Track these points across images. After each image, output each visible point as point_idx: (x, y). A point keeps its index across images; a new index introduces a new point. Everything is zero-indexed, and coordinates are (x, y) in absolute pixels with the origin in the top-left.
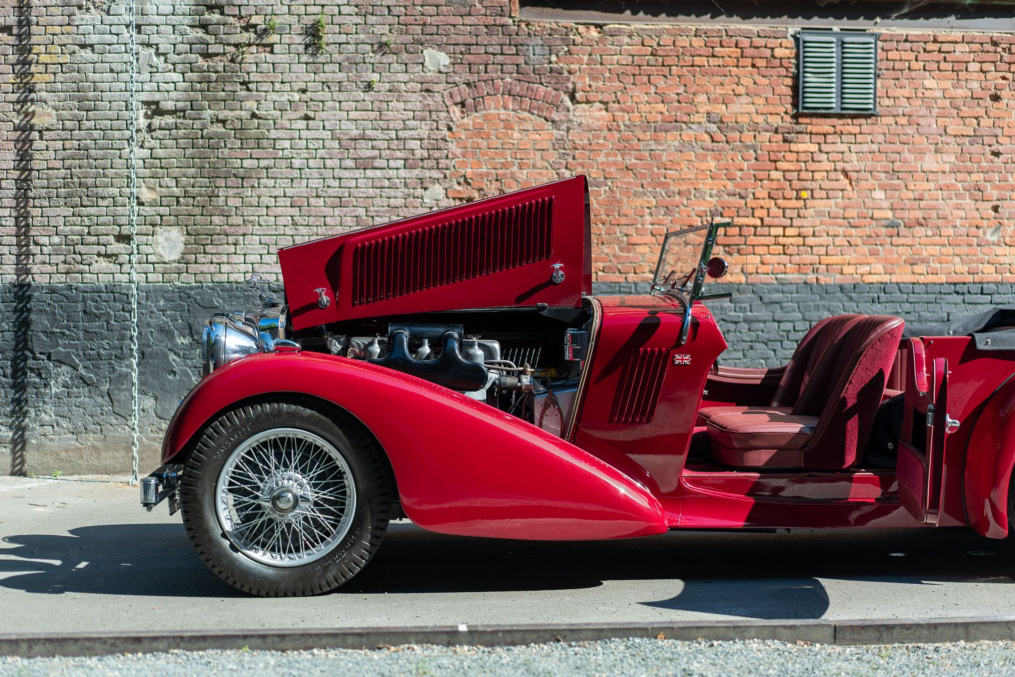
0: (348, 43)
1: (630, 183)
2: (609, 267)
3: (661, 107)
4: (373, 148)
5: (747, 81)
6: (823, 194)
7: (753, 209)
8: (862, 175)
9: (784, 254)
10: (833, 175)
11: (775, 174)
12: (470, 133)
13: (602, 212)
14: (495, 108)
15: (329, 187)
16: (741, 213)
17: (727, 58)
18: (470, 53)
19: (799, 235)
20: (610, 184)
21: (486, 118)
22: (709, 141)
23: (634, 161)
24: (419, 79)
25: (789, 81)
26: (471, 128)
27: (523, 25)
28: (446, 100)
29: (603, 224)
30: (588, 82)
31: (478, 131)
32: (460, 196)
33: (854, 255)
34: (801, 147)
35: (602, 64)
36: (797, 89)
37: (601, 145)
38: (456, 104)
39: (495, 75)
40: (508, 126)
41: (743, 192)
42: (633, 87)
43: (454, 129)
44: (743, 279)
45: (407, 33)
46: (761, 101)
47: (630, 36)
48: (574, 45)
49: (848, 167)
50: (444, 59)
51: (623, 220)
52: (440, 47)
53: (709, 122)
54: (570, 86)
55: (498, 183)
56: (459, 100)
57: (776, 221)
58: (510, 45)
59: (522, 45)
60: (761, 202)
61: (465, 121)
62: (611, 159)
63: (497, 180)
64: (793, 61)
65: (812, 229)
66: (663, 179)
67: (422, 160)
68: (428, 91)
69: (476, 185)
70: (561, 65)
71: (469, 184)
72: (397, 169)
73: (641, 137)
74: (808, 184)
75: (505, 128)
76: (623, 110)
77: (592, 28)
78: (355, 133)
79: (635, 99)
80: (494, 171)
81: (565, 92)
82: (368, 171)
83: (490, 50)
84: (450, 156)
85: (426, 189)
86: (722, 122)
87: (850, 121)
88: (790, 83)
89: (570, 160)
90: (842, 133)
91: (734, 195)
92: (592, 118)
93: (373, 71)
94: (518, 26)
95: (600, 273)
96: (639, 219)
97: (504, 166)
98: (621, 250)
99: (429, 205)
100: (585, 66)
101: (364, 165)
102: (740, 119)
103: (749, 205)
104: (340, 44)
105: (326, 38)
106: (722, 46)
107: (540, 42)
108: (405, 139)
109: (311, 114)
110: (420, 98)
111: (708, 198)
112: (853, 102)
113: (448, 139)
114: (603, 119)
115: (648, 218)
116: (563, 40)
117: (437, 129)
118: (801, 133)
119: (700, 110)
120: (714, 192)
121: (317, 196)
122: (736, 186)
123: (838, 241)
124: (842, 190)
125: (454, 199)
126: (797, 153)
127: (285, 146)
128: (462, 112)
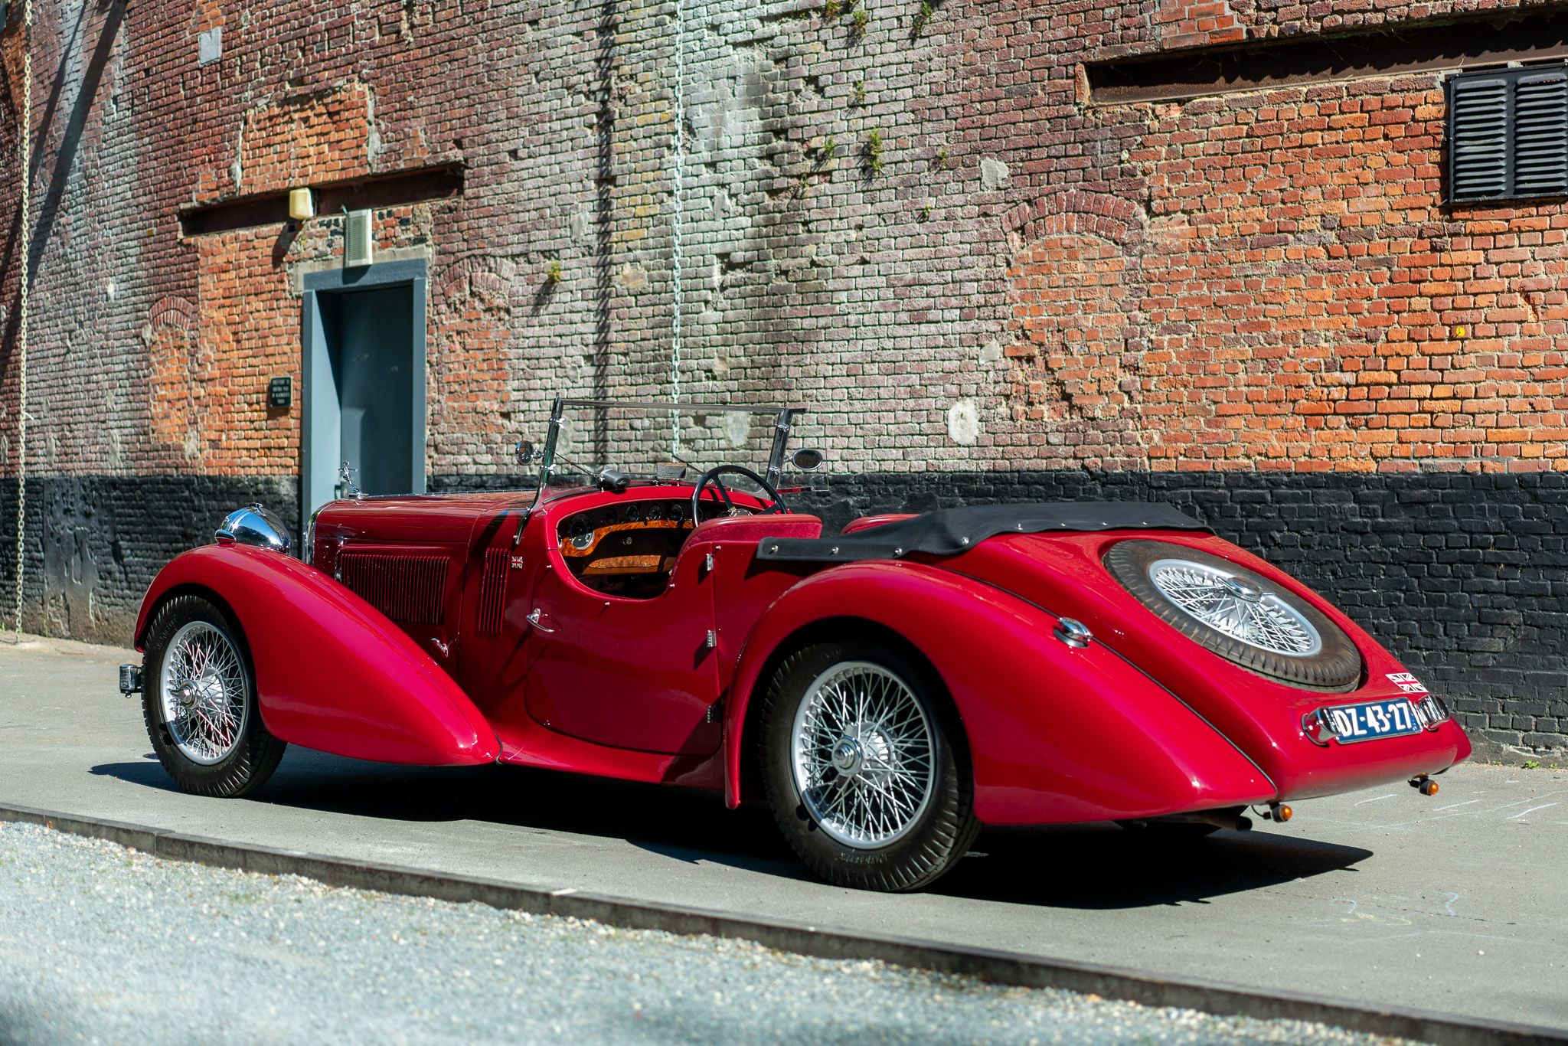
0: (904, 161)
1: (1219, 326)
2: (1192, 449)
3: (1258, 211)
4: (928, 296)
5: (1377, 162)
6: (1491, 330)
7: (1386, 358)
8: (1553, 295)
9: (1433, 426)
10: (1506, 299)
11: (1417, 303)
12: (1029, 268)
13: (1184, 370)
14: (1060, 230)
15: (883, 349)
16: (1369, 366)
17: (1349, 130)
18: (1031, 160)
19: (1454, 397)
20: (1193, 328)
21: (1048, 246)
22: (1326, 256)
23: (1223, 293)
24: (976, 200)
25: (1436, 156)
26: (1031, 261)
27: (1090, 114)
28: (1004, 225)
29: (1185, 387)
30: (1166, 185)
31: (1039, 266)
32: (1018, 354)
33: (1542, 427)
34: (1456, 257)
35: (1183, 157)
36: (1449, 168)
37: (1183, 273)
38: (1016, 230)
39: (1057, 186)
40: (1073, 256)
41: (1371, 335)
42: (1223, 186)
43: (1013, 264)
44: (1373, 467)
45: (965, 141)
46: (1398, 190)
47: (1219, 113)
48: (1150, 133)
49: (1530, 284)
50: (1002, 170)
51: (1210, 381)
52: (999, 154)
53: (1324, 228)
54: (1145, 191)
55: (1061, 334)
56: (1018, 224)
57: (1419, 376)
58: (1075, 142)
59: (1088, 141)
60: (1397, 347)
61: (1025, 251)
62: (1194, 292)
63: (1059, 331)
64: (1442, 123)
65: (1473, 387)
66: (1262, 319)
67: (978, 307)
68: (985, 215)
69: (1035, 338)
70: (1133, 163)
71: (1028, 338)
72: (953, 321)
73: (1233, 258)
74: (1467, 316)
75: (1069, 258)
76: (1210, 221)
77: (1174, 106)
78: (909, 277)
79: (1226, 203)
80: (1055, 318)
81: (1139, 202)
82: (922, 326)
83: (1053, 152)
84: (1008, 301)
85: (982, 346)
86: (1341, 227)
87: (1533, 210)
88: (1439, 159)
89: (1145, 297)
90: (1521, 231)
91: (1359, 337)
92: (1170, 235)
93: (930, 195)
94: (1084, 115)
95: (1181, 458)
96: (1231, 377)
97: (1067, 310)
98: (1208, 423)
99: (985, 369)
100: (1163, 162)
101: (918, 317)
102: (1367, 220)
103: (1379, 352)
104: (896, 163)
105: (883, 157)
106: (1342, 112)
107: (1110, 135)
108: (961, 281)
109: (867, 256)
110: (977, 226)
111: (1322, 344)
112: (1530, 180)
113: (1006, 278)
114: (1184, 236)
115: (1242, 376)
116: (1136, 128)
117: (995, 266)
118: (1458, 235)
119: (1311, 212)
120: (1330, 334)
121: (873, 362)
122: (1361, 323)
123: (1514, 403)
124: (1521, 322)
125: (1011, 358)
126: (1451, 266)
127: (842, 300)
128: (1023, 240)
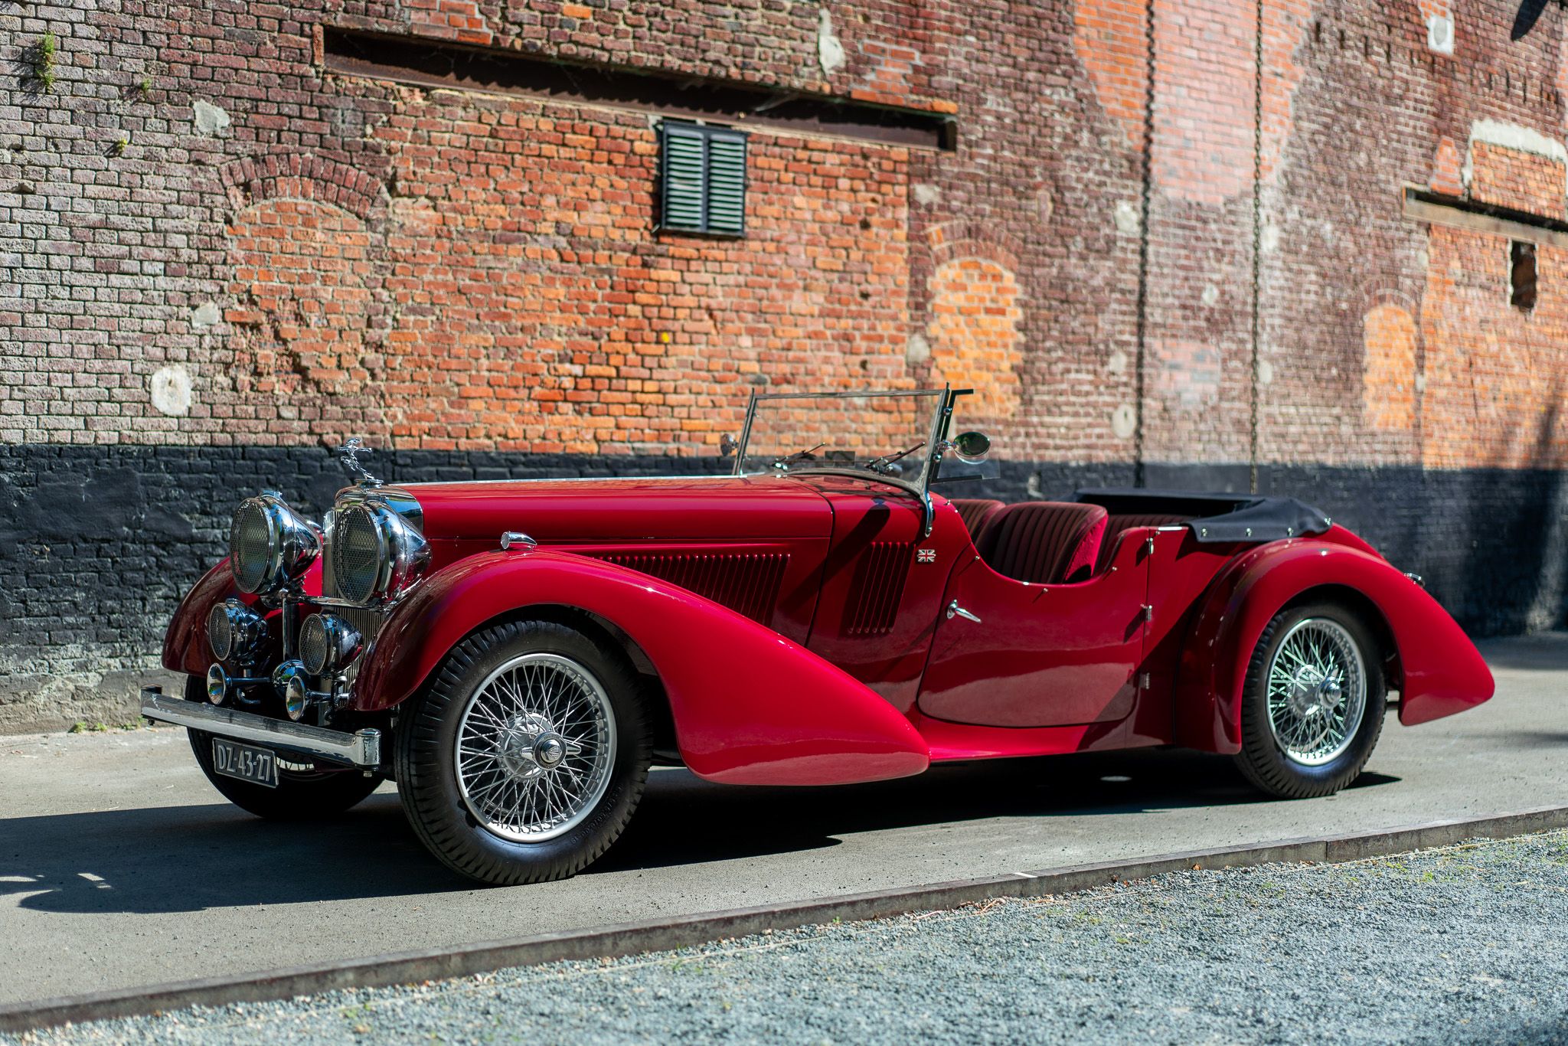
0: (85, 81)
1: (462, 312)
2: (437, 429)
3: (501, 209)
4: (120, 242)
5: (602, 182)
6: (686, 338)
7: (607, 354)
8: (729, 315)
9: (643, 415)
10: (697, 314)
11: (634, 310)
12: (256, 228)
13: (429, 351)
14: (290, 194)
15: (55, 298)
16: (595, 360)
17: (579, 150)
18: (257, 113)
19: (659, 392)
20: (437, 312)
21: (278, 207)
22: (557, 259)
23: (468, 282)
24: (186, 144)
25: (648, 186)
26: (259, 222)
27: (329, 79)
28: (224, 178)
29: (430, 368)
30: (411, 168)
31: (268, 229)
32: (243, 320)
33: (718, 419)
34: (661, 274)
35: (429, 143)
36: (660, 201)
37: (429, 257)
38: (237, 185)
39: (291, 147)
40: (308, 222)
41: (597, 334)
42: (467, 179)
43: (236, 222)
44: (595, 448)
45: (170, 74)
46: (618, 211)
47: (465, 108)
48: (395, 113)
49: (713, 303)
50: (222, 118)
51: (454, 364)
52: (217, 99)
53: (558, 233)
54: (389, 170)
55: (294, 303)
56: (242, 179)
57: (634, 372)
58: (311, 105)
59: (327, 107)
60: (618, 346)
61: (251, 210)
62: (440, 277)
63: (293, 299)
64: (655, 160)
65: (672, 384)
66: (502, 309)
67: (189, 264)
68: (198, 162)
69: (265, 305)
70: (378, 140)
71: (255, 303)
72: (154, 276)
73: (478, 249)
74: (669, 324)
75: (304, 224)
76: (455, 210)
77: (417, 91)
78: (94, 218)
79: (470, 196)
80: (289, 286)
81: (383, 180)
82: (112, 277)
83: (286, 110)
84: (230, 260)
85: (194, 308)
86: (572, 235)
87: (715, 244)
88: (651, 189)
89: (389, 276)
90: (706, 259)
91: (586, 334)
92: (416, 218)
93: (121, 127)
94: (323, 79)
95: (425, 437)
96: (473, 362)
97: (303, 279)
98: (452, 404)
99: (199, 332)
100: (407, 144)
101: (106, 267)
102: (594, 233)
103: (604, 349)
104: (73, 81)
105: (54, 70)
106: (574, 133)
107: (352, 106)
108: (166, 231)
109: (29, 184)
110: (188, 173)
111: (556, 337)
112: (721, 218)
113: (226, 235)
114: (431, 221)
115: (484, 361)
116: (381, 104)
117: (212, 220)
118: (661, 255)
119: (548, 217)
120: (564, 330)
121: (37, 312)
122: (589, 322)
123: (702, 399)
124: (707, 334)
125: (233, 323)
126: (658, 282)
128: (246, 197)
